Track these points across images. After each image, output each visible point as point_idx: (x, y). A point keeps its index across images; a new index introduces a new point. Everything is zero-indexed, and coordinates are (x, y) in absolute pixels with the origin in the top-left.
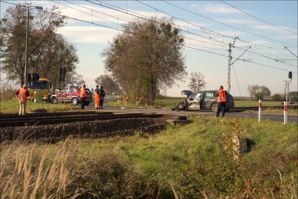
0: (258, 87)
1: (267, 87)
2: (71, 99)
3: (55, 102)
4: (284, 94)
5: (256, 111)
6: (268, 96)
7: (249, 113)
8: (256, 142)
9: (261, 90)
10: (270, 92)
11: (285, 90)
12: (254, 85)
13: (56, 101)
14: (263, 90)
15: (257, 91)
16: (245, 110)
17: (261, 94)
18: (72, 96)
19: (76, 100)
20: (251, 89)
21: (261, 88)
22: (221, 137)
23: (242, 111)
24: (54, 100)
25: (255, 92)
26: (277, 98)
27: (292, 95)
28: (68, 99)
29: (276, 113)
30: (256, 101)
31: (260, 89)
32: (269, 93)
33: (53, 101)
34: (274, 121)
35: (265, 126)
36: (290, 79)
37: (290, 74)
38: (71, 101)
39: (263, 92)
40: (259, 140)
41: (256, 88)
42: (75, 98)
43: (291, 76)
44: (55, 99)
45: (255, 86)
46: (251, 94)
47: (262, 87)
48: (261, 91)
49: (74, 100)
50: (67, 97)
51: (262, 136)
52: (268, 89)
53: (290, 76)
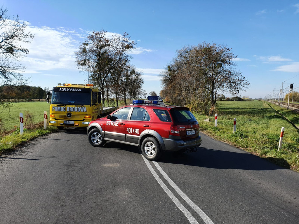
2: (137, 139)
3: (97, 142)
13: (100, 138)
18: (140, 133)
19: (154, 146)
24: (94, 136)
28: (129, 137)
33: (92, 138)
38: (138, 145)
42: (150, 138)
44: (97, 135)
49: (149, 143)
50: (127, 133)
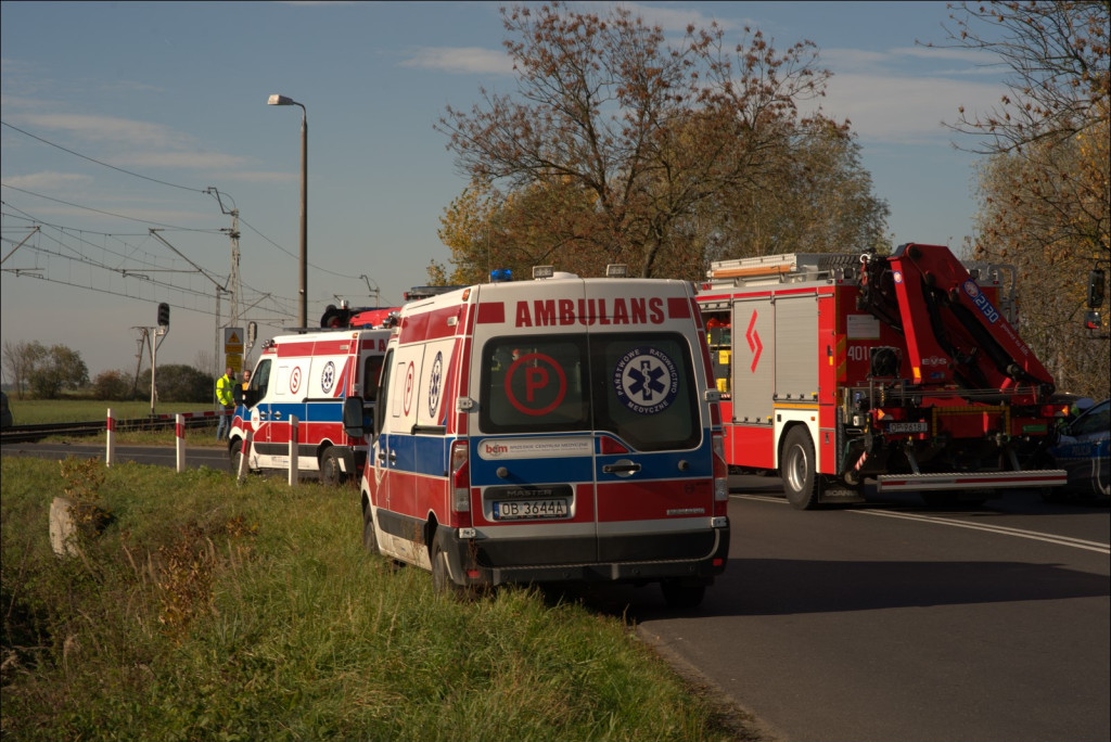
0: (42, 350)
1: (73, 349)
4: (134, 375)
5: (77, 438)
6: (77, 384)
7: (60, 443)
8: (117, 515)
9: (51, 362)
10: (86, 369)
11: (138, 359)
12: (26, 343)
14: (58, 362)
15: (37, 366)
16: (44, 436)
17: (52, 374)
20: (15, 358)
21: (51, 352)
22: (16, 510)
23: (33, 439)
25: (32, 366)
26: (111, 389)
27: (164, 378)
29: (139, 443)
30: (34, 402)
31: (50, 358)
32: (80, 370)
34: (148, 464)
35: (130, 476)
36: (163, 327)
37: (163, 311)
39: (60, 369)
40: (123, 511)
41: (32, 352)
43: (168, 317)
45: (29, 345)
46: (14, 375)
47: (57, 350)
48: (53, 364)
51: (129, 501)
52: (77, 356)
53: (163, 317)
